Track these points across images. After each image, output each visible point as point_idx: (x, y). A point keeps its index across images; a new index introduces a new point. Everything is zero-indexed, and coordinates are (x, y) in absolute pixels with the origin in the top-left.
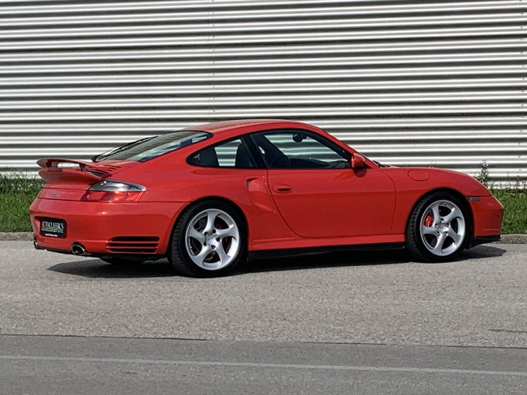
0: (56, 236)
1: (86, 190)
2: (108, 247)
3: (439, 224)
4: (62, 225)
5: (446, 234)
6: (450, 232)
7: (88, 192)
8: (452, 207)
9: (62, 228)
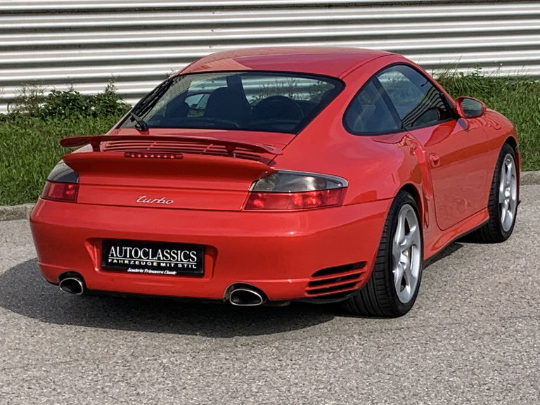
0: (174, 273)
1: (249, 192)
2: (308, 288)
3: (506, 187)
4: (193, 254)
5: (508, 200)
6: (510, 198)
7: (254, 195)
8: (509, 163)
9: (193, 259)
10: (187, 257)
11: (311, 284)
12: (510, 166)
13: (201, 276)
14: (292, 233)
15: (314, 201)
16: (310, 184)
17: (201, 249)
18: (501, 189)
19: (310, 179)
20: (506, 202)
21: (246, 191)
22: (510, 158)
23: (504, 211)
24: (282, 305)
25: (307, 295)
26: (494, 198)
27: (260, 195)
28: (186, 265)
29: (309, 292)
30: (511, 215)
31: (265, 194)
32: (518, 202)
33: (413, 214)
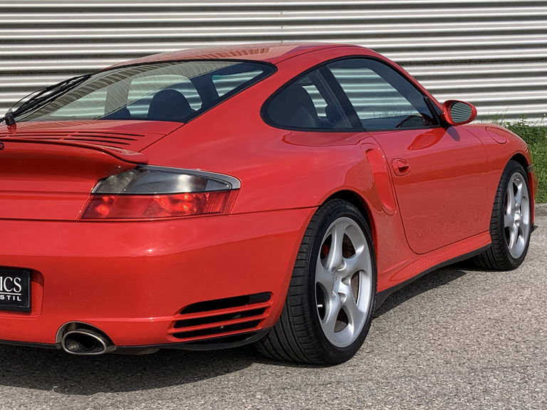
1: (92, 194)
2: (173, 330)
3: (514, 210)
4: (17, 281)
5: (518, 225)
6: (521, 221)
7: (97, 198)
8: (519, 183)
9: (17, 288)
10: (10, 285)
11: (178, 324)
12: (520, 187)
13: (28, 312)
14: (150, 250)
15: (186, 207)
16: (183, 184)
17: (26, 274)
18: (509, 211)
19: (184, 178)
20: (515, 226)
21: (87, 193)
22: (520, 178)
23: (513, 236)
24: (144, 353)
25: (174, 340)
26: (498, 219)
27: (106, 198)
28: (9, 297)
29: (176, 335)
30: (522, 240)
31: (113, 197)
32: (532, 228)
33: (357, 230)
